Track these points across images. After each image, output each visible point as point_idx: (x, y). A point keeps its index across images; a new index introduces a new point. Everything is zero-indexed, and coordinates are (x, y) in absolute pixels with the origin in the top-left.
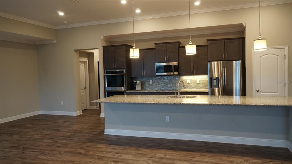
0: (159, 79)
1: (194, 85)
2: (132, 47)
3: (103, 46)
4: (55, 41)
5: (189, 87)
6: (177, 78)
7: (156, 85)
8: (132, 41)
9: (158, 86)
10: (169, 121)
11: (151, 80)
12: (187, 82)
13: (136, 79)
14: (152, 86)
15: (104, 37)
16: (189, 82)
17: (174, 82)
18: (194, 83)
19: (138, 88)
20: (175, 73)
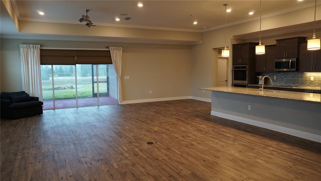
0: (283, 75)
1: (318, 83)
2: (258, 44)
3: (233, 45)
4: (201, 42)
5: (312, 85)
6: (301, 74)
7: (279, 80)
8: (258, 39)
9: (281, 81)
10: (250, 109)
11: (275, 75)
12: (310, 79)
13: (262, 74)
14: (276, 82)
15: (233, 36)
16: (312, 79)
17: (297, 79)
18: (318, 80)
19: (261, 82)
20: (292, 69)
